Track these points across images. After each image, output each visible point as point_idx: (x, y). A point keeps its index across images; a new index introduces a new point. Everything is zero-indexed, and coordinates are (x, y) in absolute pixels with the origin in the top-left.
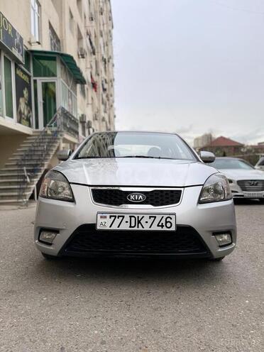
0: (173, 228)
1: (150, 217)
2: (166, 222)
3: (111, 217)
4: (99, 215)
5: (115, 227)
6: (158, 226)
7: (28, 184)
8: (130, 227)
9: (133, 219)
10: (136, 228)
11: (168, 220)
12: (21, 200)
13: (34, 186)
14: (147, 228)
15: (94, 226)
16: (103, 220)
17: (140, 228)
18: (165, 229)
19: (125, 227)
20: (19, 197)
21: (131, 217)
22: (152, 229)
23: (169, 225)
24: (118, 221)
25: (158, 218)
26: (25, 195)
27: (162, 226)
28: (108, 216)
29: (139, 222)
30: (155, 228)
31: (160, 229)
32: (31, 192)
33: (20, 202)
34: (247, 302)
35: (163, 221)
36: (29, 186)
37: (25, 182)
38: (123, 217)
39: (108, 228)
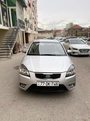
0: (58, 85)
1: (52, 83)
2: (56, 84)
3: (41, 83)
4: (38, 82)
5: (42, 85)
6: (54, 85)
7: (10, 50)
8: (46, 85)
9: (47, 83)
10: (48, 86)
11: (57, 83)
12: (8, 56)
13: (12, 51)
14: (51, 85)
15: (36, 85)
16: (39, 83)
17: (49, 86)
18: (56, 86)
19: (45, 85)
20: (8, 55)
21: (46, 83)
22: (52, 86)
23: (57, 85)
24: (43, 84)
25: (54, 83)
26: (9, 54)
27: (55, 85)
28: (40, 82)
29: (49, 84)
30: (53, 85)
31: (54, 86)
32: (11, 53)
33: (8, 57)
34: (77, 104)
35: (55, 84)
36: (10, 51)
37: (9, 49)
38: (44, 83)
39: (40, 85)
